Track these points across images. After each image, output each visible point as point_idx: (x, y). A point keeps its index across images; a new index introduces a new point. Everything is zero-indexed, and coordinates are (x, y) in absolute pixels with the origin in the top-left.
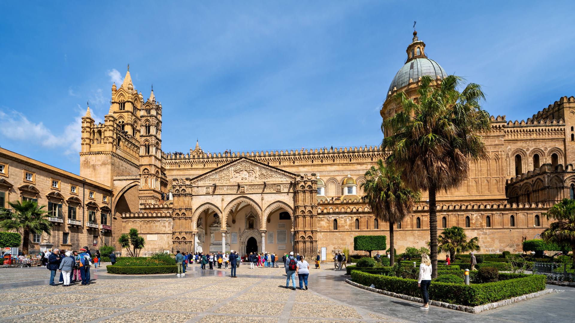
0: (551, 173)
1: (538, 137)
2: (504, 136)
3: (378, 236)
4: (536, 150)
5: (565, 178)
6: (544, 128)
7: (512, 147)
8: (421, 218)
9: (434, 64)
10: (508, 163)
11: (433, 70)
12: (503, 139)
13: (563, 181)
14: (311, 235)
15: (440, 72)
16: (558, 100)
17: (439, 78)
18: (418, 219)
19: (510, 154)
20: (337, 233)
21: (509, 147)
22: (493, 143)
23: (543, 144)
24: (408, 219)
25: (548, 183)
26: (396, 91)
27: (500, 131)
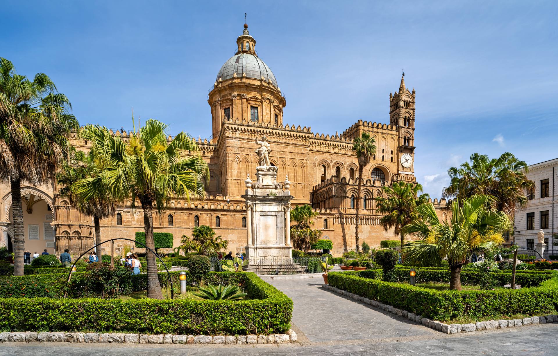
0: (337, 184)
1: (340, 152)
2: (309, 146)
3: (161, 233)
4: (338, 163)
5: (348, 189)
6: (344, 144)
7: (319, 157)
8: (220, 217)
9: (260, 63)
10: (315, 171)
11: (257, 69)
12: (308, 149)
13: (345, 192)
14: (79, 230)
15: (266, 73)
16: (357, 122)
17: (263, 78)
18: (218, 217)
19: (317, 163)
20: (122, 229)
21: (316, 157)
22: (300, 152)
23: (344, 158)
24: (206, 217)
25: (335, 193)
26: (221, 83)
27: (306, 141)
